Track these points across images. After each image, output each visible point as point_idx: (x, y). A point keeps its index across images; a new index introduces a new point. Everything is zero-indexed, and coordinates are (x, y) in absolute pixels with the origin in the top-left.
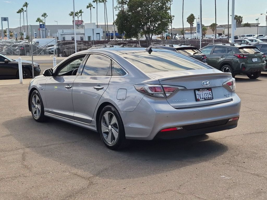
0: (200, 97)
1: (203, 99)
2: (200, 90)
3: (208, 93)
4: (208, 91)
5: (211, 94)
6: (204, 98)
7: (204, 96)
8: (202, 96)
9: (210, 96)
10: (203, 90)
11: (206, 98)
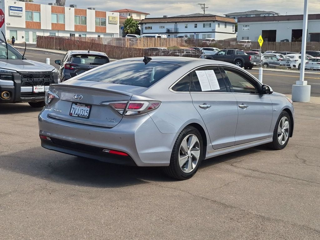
0: (75, 113)
1: (76, 114)
2: (78, 104)
3: (85, 110)
4: (86, 107)
5: (88, 112)
6: (78, 114)
7: (79, 112)
8: (76, 112)
9: (86, 114)
10: (81, 105)
11: (80, 114)
